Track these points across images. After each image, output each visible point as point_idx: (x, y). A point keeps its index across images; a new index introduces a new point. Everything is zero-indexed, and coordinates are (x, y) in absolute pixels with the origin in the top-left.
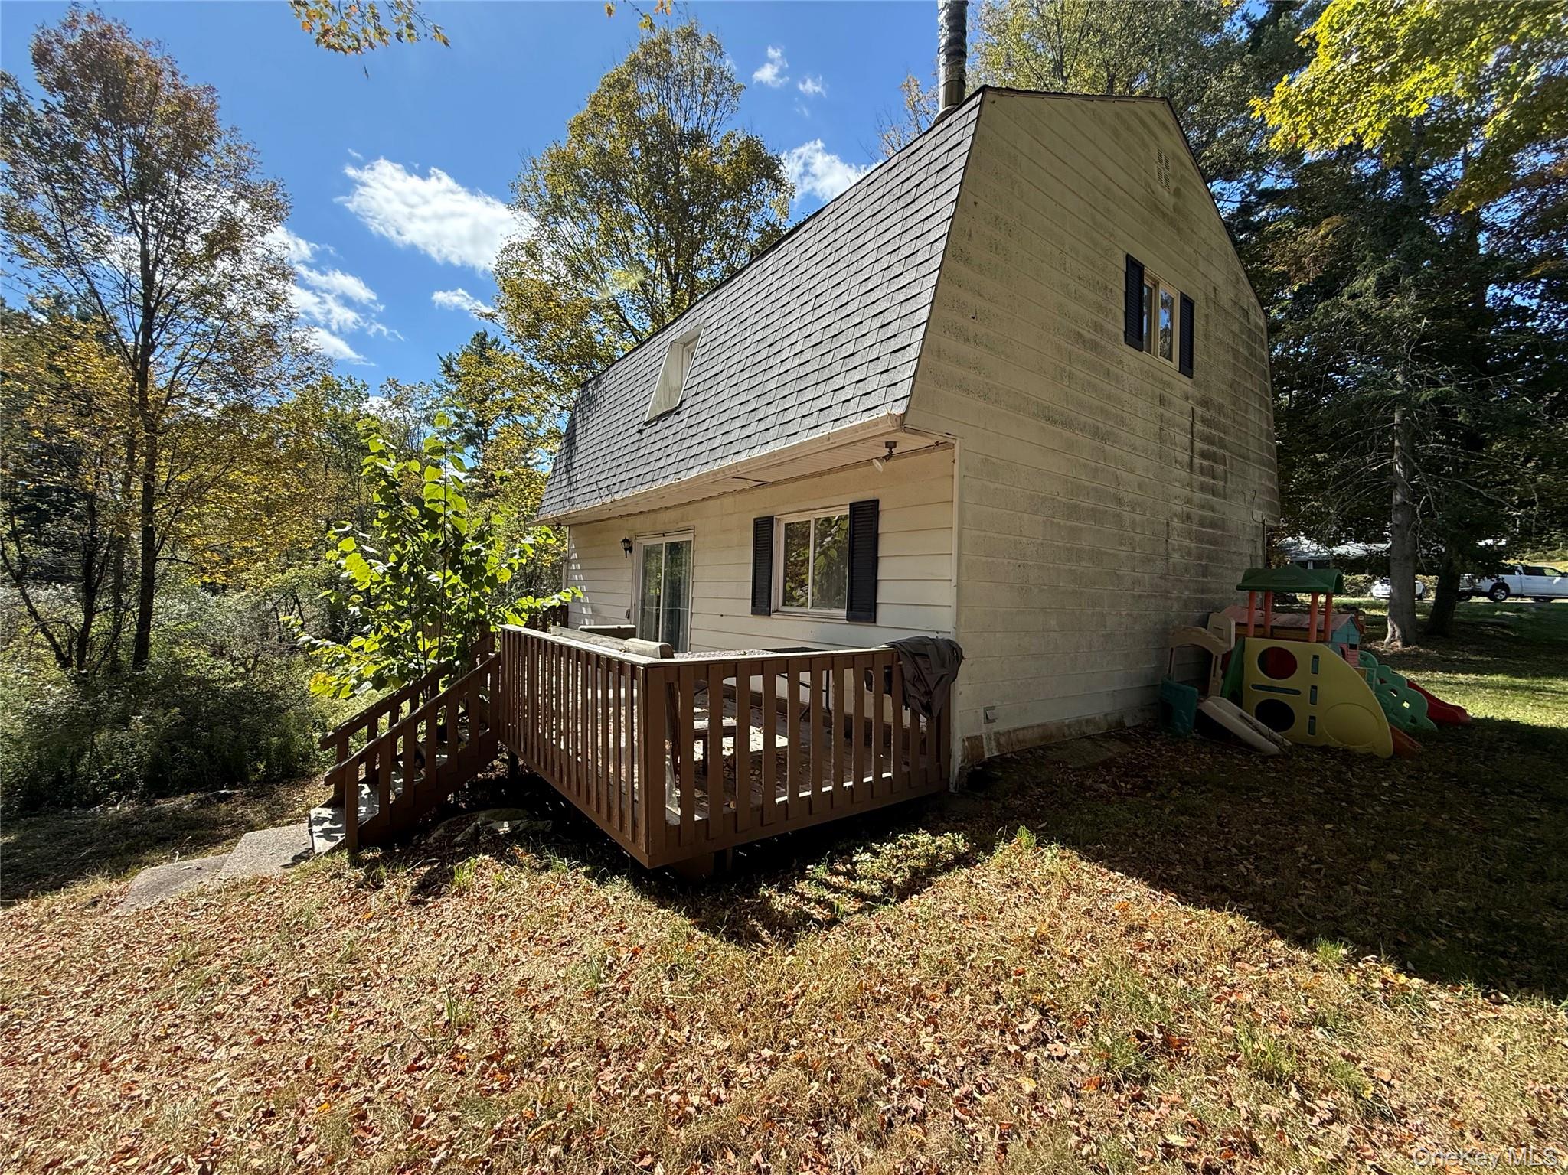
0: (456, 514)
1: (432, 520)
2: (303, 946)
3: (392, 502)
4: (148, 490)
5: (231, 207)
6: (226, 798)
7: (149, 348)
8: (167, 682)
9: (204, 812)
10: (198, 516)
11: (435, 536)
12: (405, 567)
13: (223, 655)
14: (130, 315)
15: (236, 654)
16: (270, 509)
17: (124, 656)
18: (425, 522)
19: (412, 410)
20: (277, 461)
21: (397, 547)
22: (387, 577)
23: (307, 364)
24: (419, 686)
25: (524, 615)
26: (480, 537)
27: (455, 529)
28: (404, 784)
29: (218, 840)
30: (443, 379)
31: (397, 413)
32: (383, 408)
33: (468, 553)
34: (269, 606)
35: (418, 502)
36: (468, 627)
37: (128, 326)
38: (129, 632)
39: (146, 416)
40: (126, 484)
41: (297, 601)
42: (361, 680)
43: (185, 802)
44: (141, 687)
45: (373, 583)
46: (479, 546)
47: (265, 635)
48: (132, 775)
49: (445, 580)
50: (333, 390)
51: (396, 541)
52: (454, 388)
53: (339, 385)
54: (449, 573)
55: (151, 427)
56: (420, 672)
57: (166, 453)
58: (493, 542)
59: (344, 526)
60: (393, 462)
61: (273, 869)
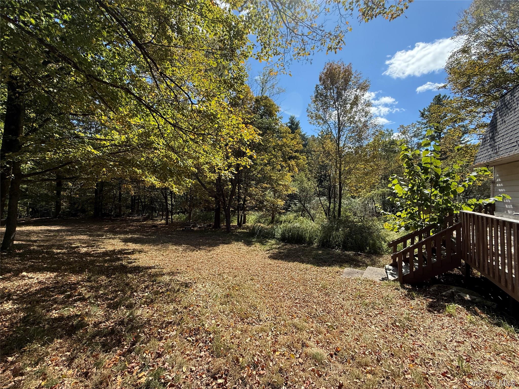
0: (436, 167)
1: (425, 170)
2: (391, 307)
3: (410, 166)
4: (340, 172)
5: (356, 93)
6: (360, 255)
7: (339, 137)
8: (345, 221)
9: (355, 257)
10: (350, 178)
11: (427, 176)
12: (415, 188)
13: (356, 216)
14: (336, 131)
15: (359, 215)
16: (366, 174)
17: (336, 214)
18: (422, 171)
19: (409, 134)
20: (369, 160)
21: (412, 181)
22: (409, 192)
23: (376, 129)
24: (422, 231)
25: (472, 206)
26: (448, 175)
27: (435, 173)
28: (419, 266)
29: (359, 266)
30: (420, 119)
31: (403, 136)
32: (399, 136)
33: (441, 181)
34: (366, 202)
35: (420, 165)
36: (443, 211)
37: (335, 133)
38: (337, 208)
39: (339, 154)
40: (336, 172)
41: (374, 201)
42: (400, 227)
43: (351, 253)
44: (340, 222)
45: (403, 194)
46: (448, 178)
47: (366, 210)
48: (340, 243)
49: (432, 193)
50: (383, 135)
51: (412, 179)
52: (425, 121)
53: (384, 133)
54: (433, 190)
55: (340, 157)
56: (422, 226)
57: (343, 162)
58: (454, 176)
59: (394, 176)
60: (410, 152)
61: (377, 279)
